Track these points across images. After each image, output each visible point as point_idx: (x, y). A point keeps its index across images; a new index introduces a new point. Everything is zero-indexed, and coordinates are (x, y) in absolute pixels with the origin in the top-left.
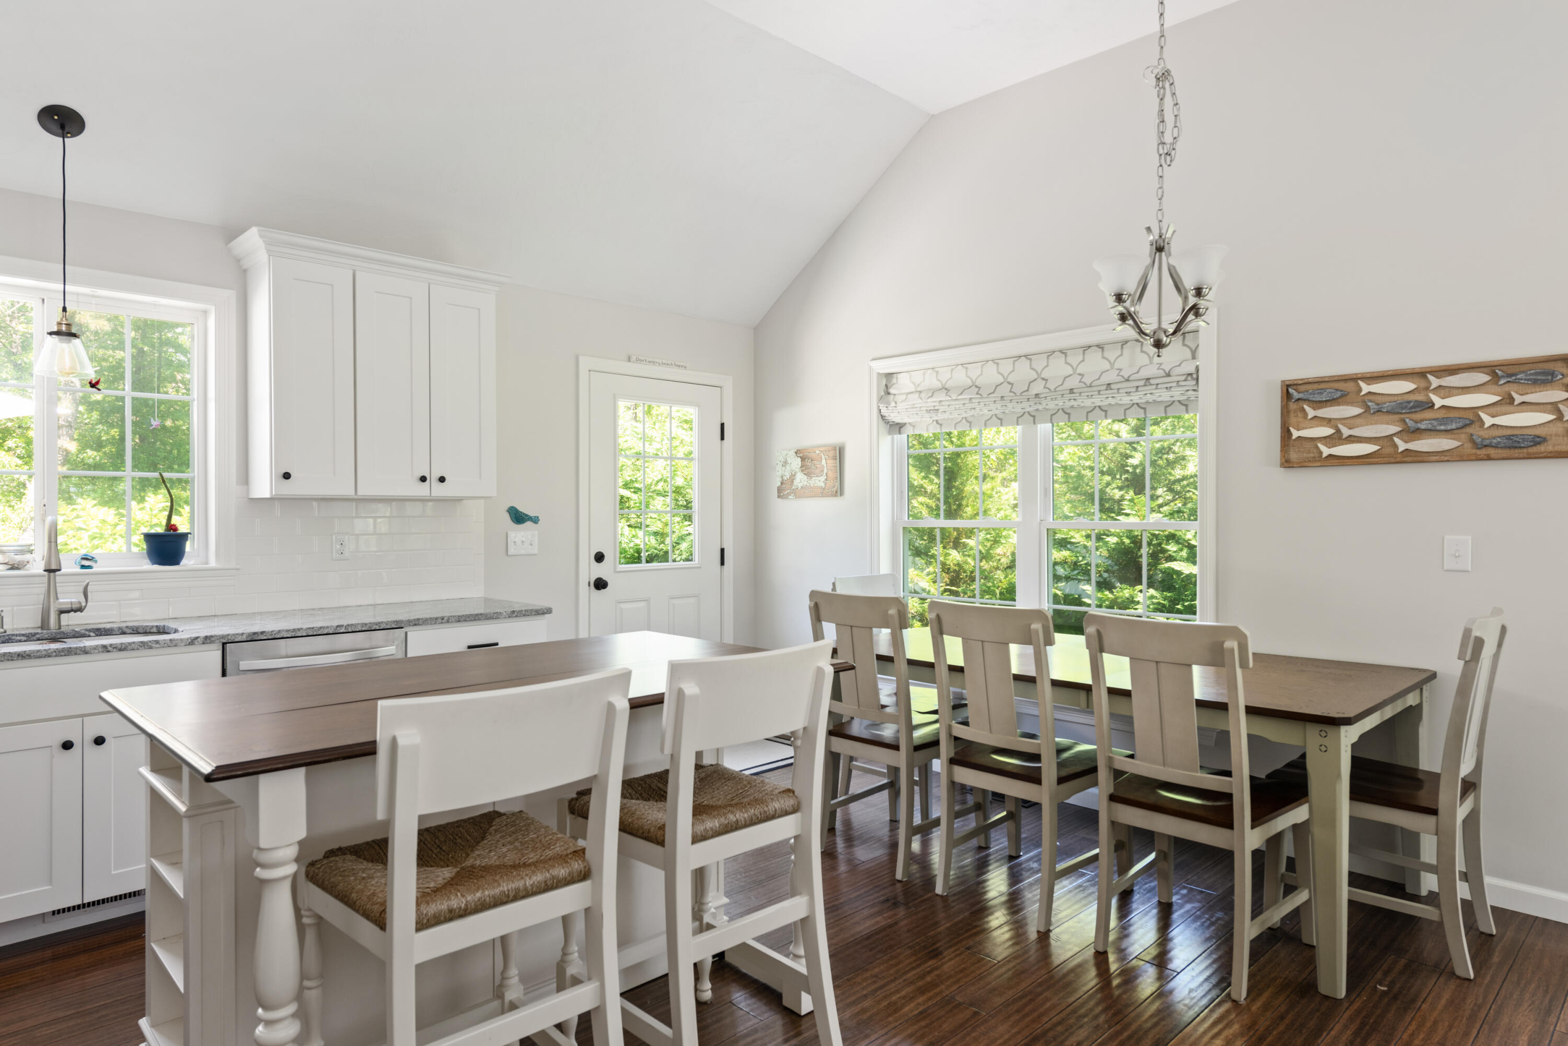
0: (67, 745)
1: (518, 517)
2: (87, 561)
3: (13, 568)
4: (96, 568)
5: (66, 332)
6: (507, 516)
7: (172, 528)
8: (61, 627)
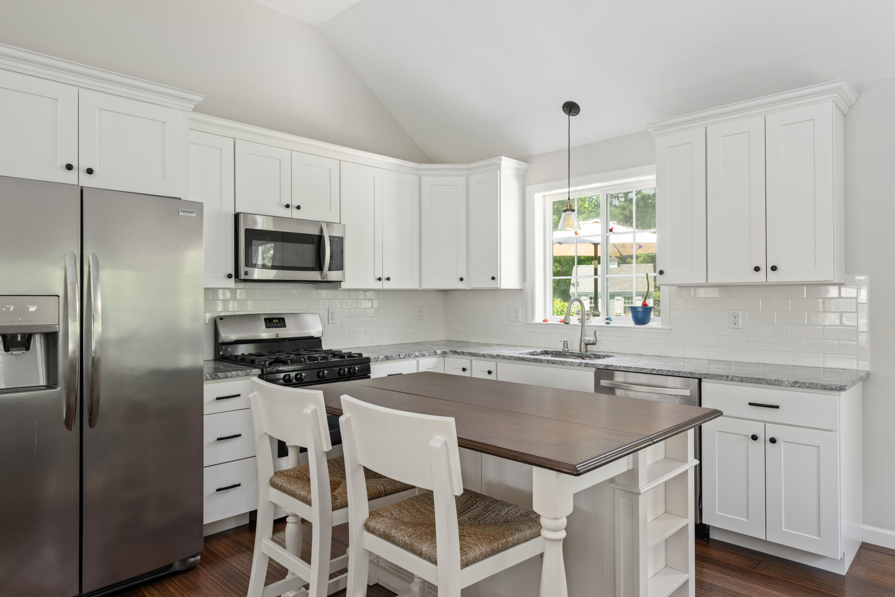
2: (607, 320)
4: (611, 324)
5: (570, 210)
7: (645, 305)
8: (587, 351)
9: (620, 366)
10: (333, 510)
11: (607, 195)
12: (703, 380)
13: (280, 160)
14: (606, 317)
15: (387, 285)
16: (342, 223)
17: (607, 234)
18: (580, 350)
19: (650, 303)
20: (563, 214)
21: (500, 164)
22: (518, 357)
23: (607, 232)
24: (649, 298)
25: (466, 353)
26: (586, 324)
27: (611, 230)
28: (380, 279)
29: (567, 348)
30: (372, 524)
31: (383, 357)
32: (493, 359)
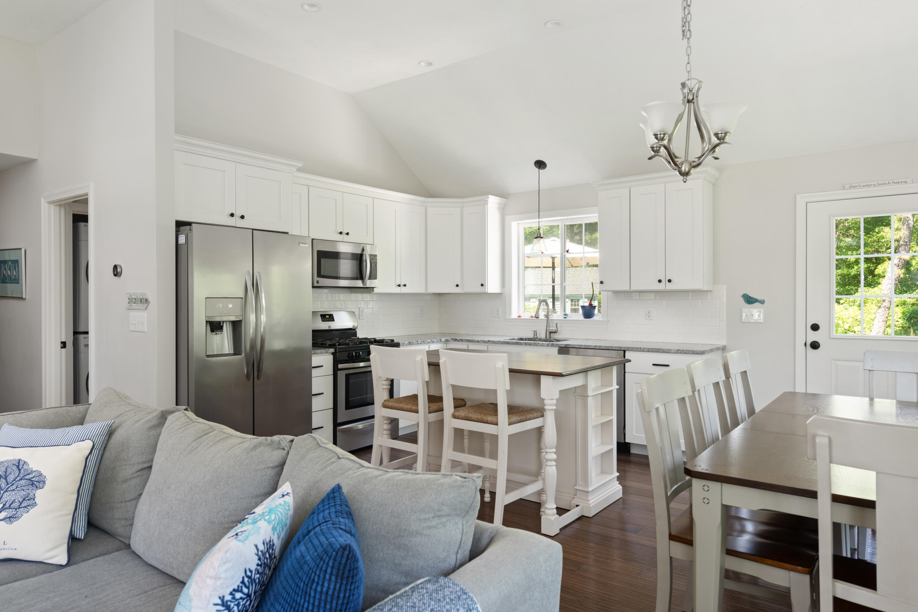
2: (565, 316)
4: (568, 318)
5: (540, 237)
7: (591, 304)
8: (550, 338)
9: (575, 345)
10: (429, 413)
11: (565, 225)
12: (626, 352)
13: (336, 200)
14: (564, 313)
15: (403, 290)
16: (374, 244)
17: (565, 254)
18: (546, 337)
19: (595, 303)
20: (535, 239)
21: (487, 201)
22: (504, 342)
23: (564, 252)
24: (594, 300)
25: (464, 340)
26: (550, 318)
27: (567, 251)
28: (399, 286)
29: (536, 336)
30: (457, 414)
31: (407, 342)
32: (485, 344)
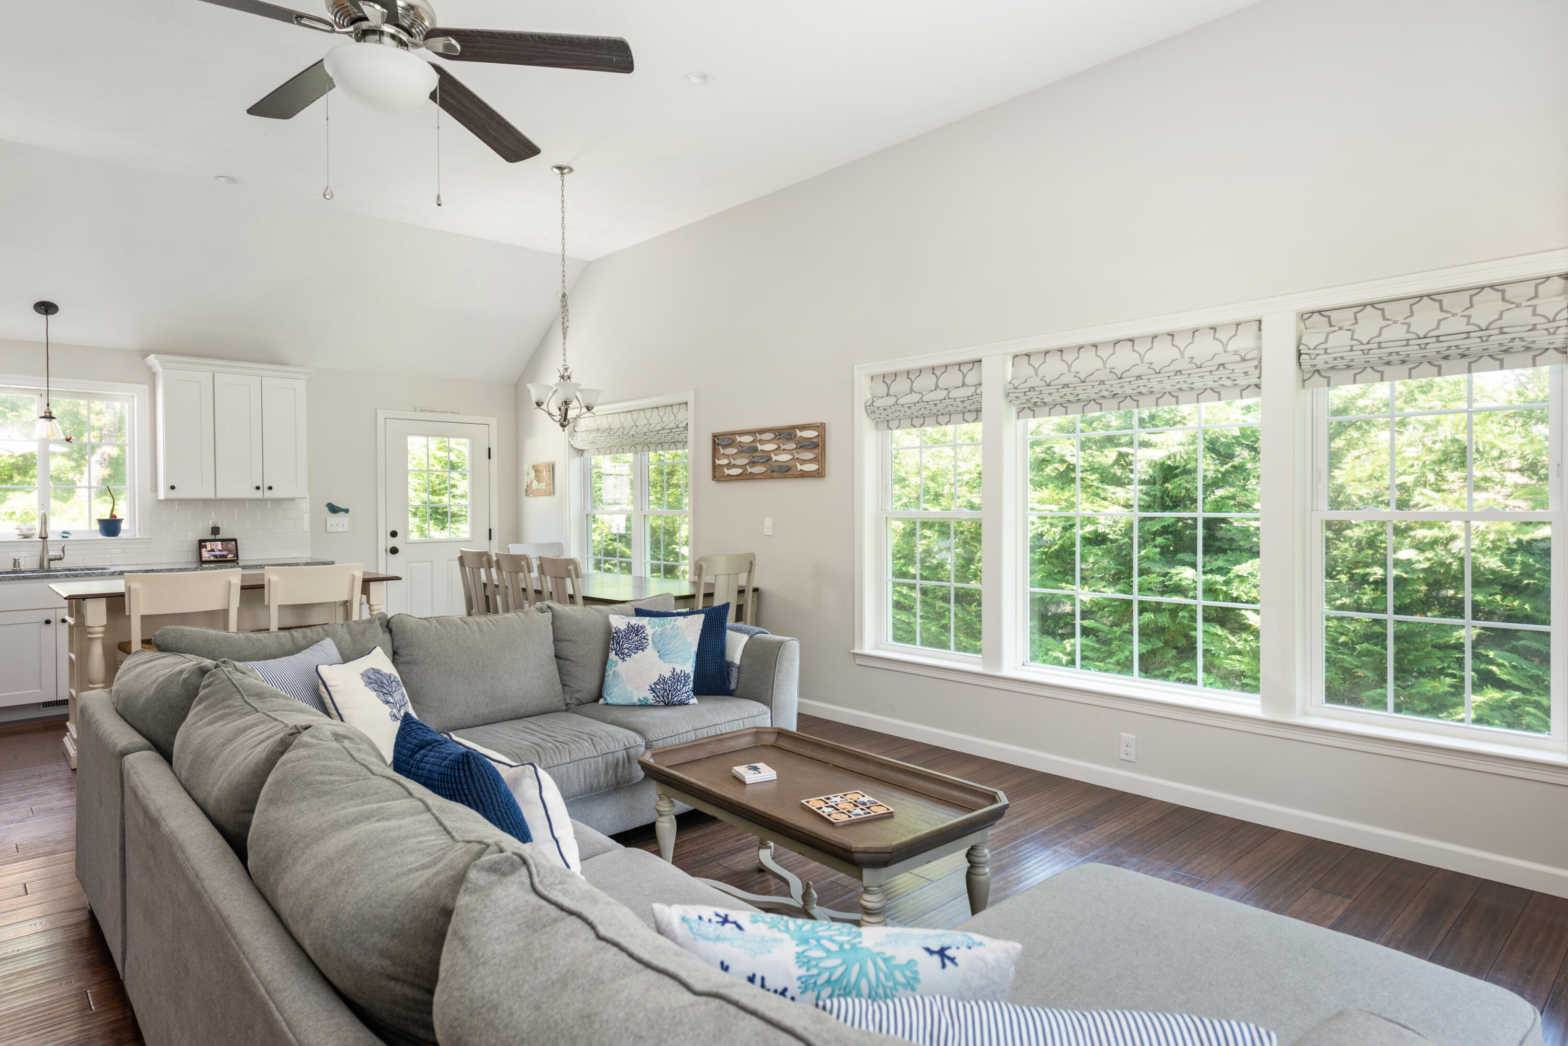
0: (48, 622)
1: (333, 509)
2: (65, 534)
3: (26, 537)
4: (71, 538)
5: (49, 417)
6: (326, 509)
7: (113, 517)
8: (49, 568)
29: (19, 567)
